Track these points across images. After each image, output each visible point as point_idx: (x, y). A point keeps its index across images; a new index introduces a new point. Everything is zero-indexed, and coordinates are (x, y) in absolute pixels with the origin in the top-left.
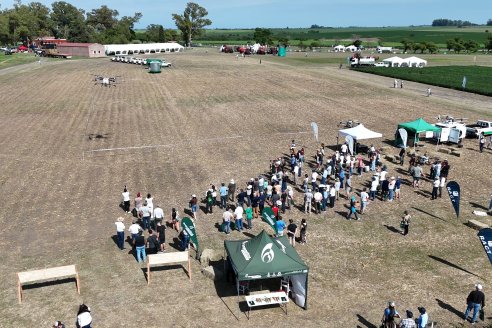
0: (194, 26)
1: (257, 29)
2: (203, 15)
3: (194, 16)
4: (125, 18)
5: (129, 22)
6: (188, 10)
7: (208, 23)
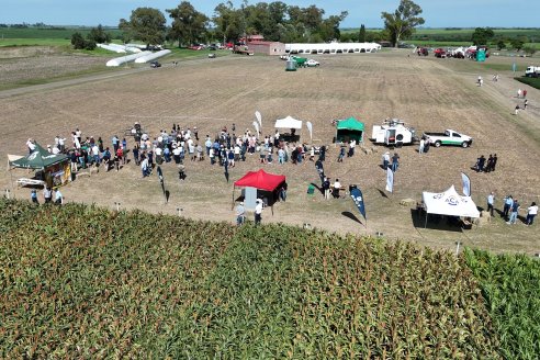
0: (405, 25)
1: (478, 29)
2: (417, 13)
3: (406, 15)
4: (332, 17)
5: (335, 20)
6: (401, 8)
7: (422, 21)
